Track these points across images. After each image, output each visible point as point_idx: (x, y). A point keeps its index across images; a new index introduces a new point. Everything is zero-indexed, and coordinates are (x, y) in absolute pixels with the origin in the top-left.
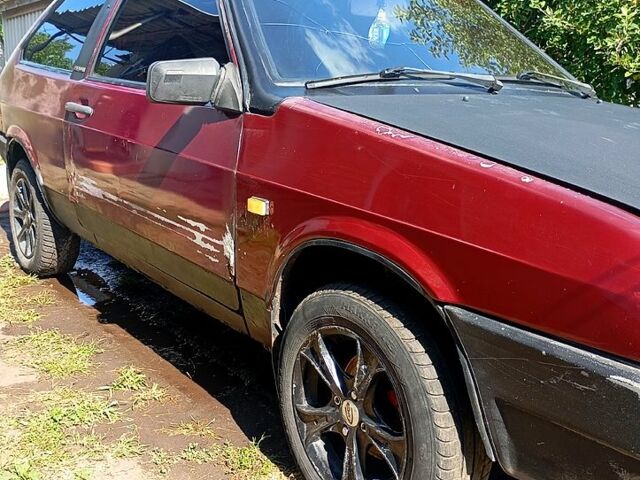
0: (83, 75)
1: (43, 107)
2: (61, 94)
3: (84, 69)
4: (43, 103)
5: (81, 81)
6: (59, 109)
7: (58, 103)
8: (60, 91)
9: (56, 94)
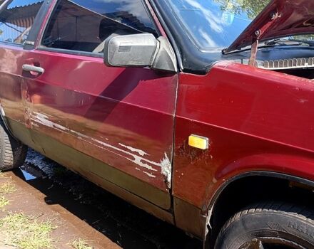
0: (33, 47)
1: (4, 67)
2: (17, 59)
3: (33, 43)
4: (4, 65)
5: (32, 51)
6: (16, 68)
7: (15, 65)
8: (16, 57)
9: (13, 59)
